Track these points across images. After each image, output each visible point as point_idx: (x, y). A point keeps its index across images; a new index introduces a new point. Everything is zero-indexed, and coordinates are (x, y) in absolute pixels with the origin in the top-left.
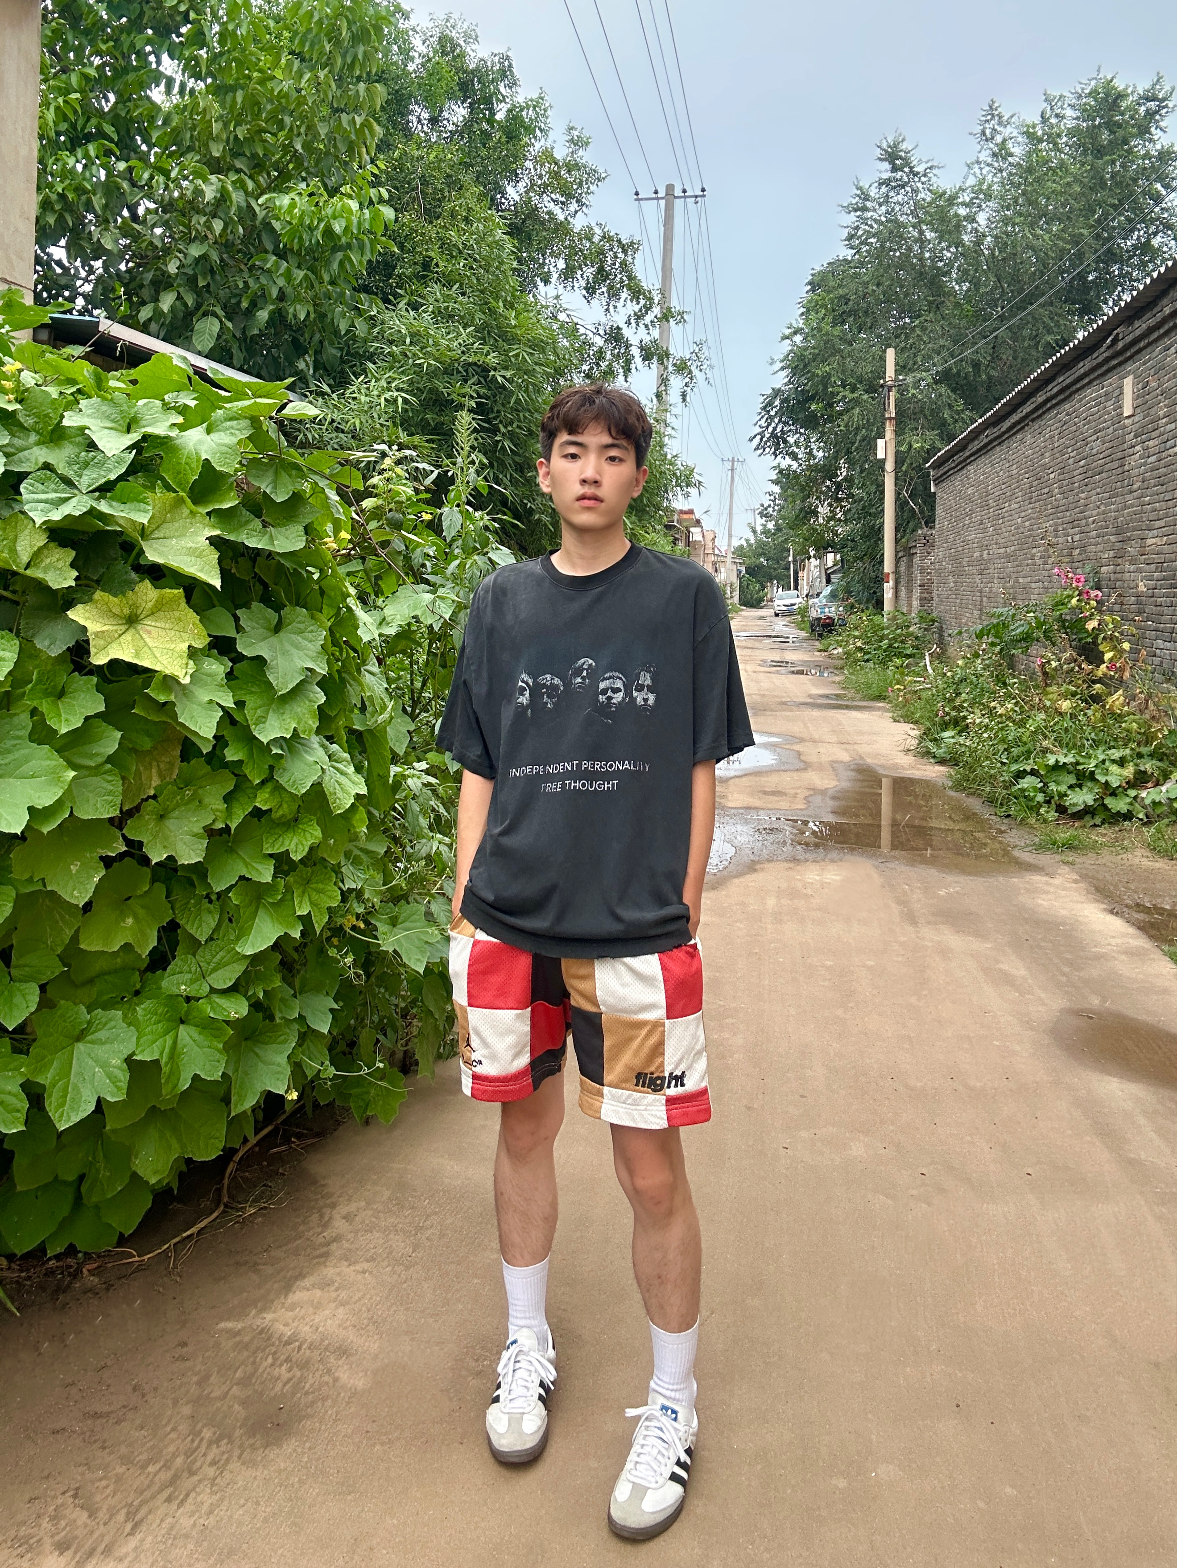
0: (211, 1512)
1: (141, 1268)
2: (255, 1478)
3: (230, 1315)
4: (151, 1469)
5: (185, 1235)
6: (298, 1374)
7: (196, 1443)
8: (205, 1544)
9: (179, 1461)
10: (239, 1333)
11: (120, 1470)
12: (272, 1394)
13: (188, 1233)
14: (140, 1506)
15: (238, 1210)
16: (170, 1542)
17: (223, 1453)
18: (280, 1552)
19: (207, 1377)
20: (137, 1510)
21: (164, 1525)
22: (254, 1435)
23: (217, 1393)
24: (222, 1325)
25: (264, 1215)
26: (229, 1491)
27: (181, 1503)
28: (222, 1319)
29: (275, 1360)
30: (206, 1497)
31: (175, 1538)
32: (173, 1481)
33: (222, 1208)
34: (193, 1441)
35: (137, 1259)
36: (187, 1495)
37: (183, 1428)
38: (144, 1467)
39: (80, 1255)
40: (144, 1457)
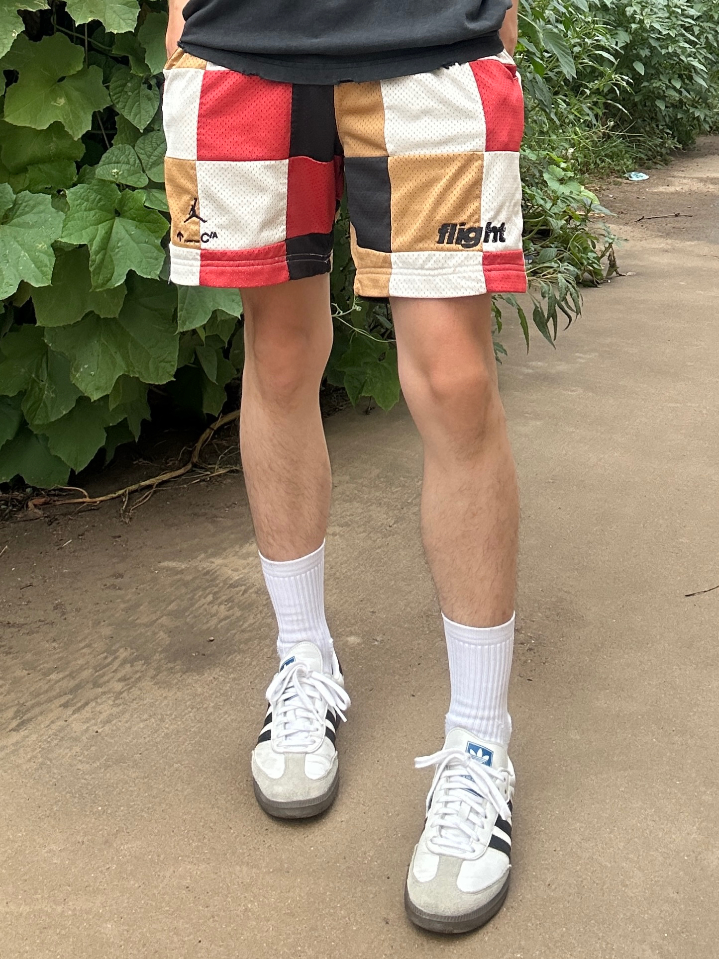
0: (108, 721)
1: (91, 508)
2: (166, 698)
3: (177, 555)
4: (53, 676)
5: (143, 483)
6: (239, 614)
7: (110, 659)
8: (93, 748)
9: (86, 674)
10: (182, 572)
11: (20, 673)
12: (205, 627)
13: (148, 482)
14: (33, 707)
15: (206, 470)
16: (56, 742)
17: (137, 672)
18: (176, 766)
19: (137, 605)
20: (28, 710)
21: (54, 727)
22: (175, 661)
23: (145, 620)
24: (165, 564)
25: (234, 478)
26: (134, 705)
27: (78, 710)
28: (165, 559)
29: (215, 598)
30: (106, 708)
31: (62, 739)
32: (74, 690)
33: (189, 466)
34: (106, 658)
35: (88, 499)
36: (87, 704)
37: (99, 645)
38: (46, 674)
39: (28, 490)
40: (50, 665)
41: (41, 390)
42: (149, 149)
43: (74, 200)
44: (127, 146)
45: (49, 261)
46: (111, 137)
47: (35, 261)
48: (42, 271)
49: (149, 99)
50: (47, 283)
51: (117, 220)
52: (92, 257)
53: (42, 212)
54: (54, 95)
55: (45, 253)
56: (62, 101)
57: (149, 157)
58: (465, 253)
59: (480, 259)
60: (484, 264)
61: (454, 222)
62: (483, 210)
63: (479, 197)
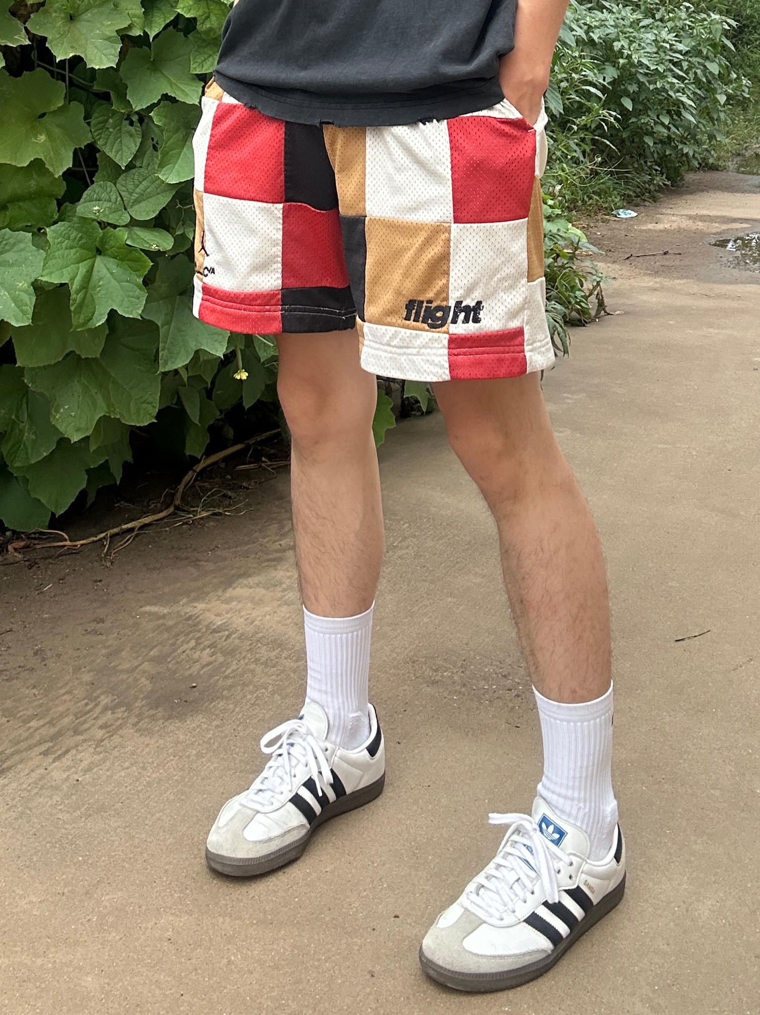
0: (89, 769)
1: (72, 552)
2: (147, 745)
3: (157, 600)
4: (34, 724)
5: (125, 527)
6: (221, 659)
7: (90, 706)
8: (74, 797)
9: (66, 721)
10: (164, 617)
12: (187, 673)
13: (129, 525)
14: (12, 755)
15: (189, 513)
16: (36, 791)
17: (118, 719)
18: (158, 815)
19: (118, 651)
20: (8, 758)
21: (33, 775)
22: (157, 708)
23: (126, 666)
24: (147, 608)
25: (218, 520)
26: (115, 753)
27: (59, 758)
28: (148, 603)
29: (198, 644)
30: (87, 756)
31: (42, 788)
32: (54, 738)
34: (87, 704)
35: (68, 543)
36: (67, 752)
37: (79, 692)
38: (26, 721)
39: (8, 533)
40: (30, 712)
41: (22, 432)
42: (130, 187)
43: (54, 238)
44: (109, 184)
45: (30, 300)
46: (92, 174)
47: (15, 300)
48: (22, 311)
49: (131, 136)
50: (27, 322)
51: (99, 258)
52: (73, 296)
53: (23, 250)
54: (35, 132)
55: (26, 291)
56: (42, 138)
57: (131, 194)
58: (430, 334)
59: (446, 342)
60: (449, 348)
61: (421, 299)
62: (451, 287)
63: (447, 273)
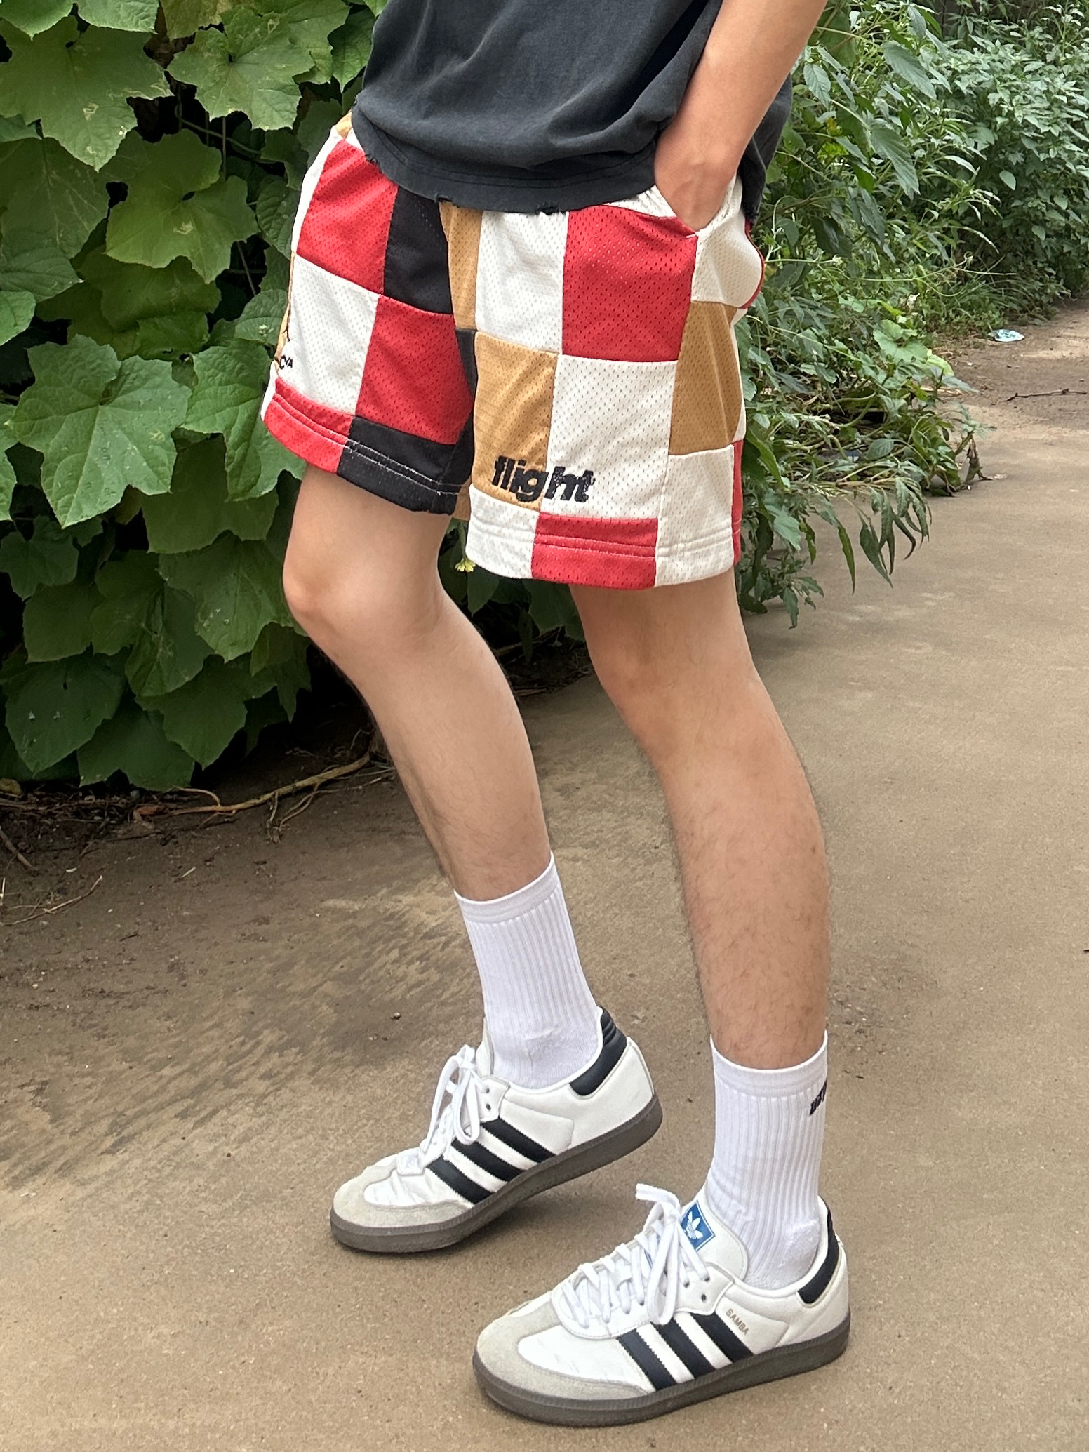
0: (245, 1139)
1: (224, 821)
2: (330, 1103)
3: (347, 891)
4: (167, 1071)
5: (299, 784)
6: (435, 977)
7: (248, 1047)
8: (223, 1178)
9: (214, 1067)
10: (356, 913)
11: (117, 1066)
12: (387, 998)
13: (306, 782)
14: (136, 1117)
16: (169, 1170)
17: (288, 1064)
19: (290, 964)
20: (129, 1124)
21: (166, 1147)
22: (342, 1048)
23: (301, 987)
24: (331, 903)
26: (283, 1114)
27: (202, 1122)
28: (333, 894)
29: (403, 955)
30: (243, 1119)
31: (178, 1167)
32: (196, 1092)
33: (366, 759)
34: (243, 1043)
35: (219, 808)
36: (215, 1112)
37: (233, 1024)
38: (155, 1068)
39: (133, 794)
40: (162, 1055)
41: (154, 646)
44: (282, 292)
45: (168, 458)
47: (148, 457)
48: (157, 472)
50: (164, 488)
52: (230, 452)
58: (515, 509)
59: (533, 523)
60: (537, 532)
61: (512, 456)
62: (551, 445)
63: (546, 424)
